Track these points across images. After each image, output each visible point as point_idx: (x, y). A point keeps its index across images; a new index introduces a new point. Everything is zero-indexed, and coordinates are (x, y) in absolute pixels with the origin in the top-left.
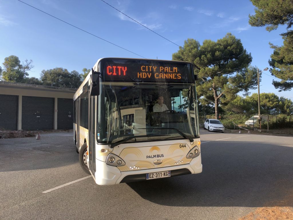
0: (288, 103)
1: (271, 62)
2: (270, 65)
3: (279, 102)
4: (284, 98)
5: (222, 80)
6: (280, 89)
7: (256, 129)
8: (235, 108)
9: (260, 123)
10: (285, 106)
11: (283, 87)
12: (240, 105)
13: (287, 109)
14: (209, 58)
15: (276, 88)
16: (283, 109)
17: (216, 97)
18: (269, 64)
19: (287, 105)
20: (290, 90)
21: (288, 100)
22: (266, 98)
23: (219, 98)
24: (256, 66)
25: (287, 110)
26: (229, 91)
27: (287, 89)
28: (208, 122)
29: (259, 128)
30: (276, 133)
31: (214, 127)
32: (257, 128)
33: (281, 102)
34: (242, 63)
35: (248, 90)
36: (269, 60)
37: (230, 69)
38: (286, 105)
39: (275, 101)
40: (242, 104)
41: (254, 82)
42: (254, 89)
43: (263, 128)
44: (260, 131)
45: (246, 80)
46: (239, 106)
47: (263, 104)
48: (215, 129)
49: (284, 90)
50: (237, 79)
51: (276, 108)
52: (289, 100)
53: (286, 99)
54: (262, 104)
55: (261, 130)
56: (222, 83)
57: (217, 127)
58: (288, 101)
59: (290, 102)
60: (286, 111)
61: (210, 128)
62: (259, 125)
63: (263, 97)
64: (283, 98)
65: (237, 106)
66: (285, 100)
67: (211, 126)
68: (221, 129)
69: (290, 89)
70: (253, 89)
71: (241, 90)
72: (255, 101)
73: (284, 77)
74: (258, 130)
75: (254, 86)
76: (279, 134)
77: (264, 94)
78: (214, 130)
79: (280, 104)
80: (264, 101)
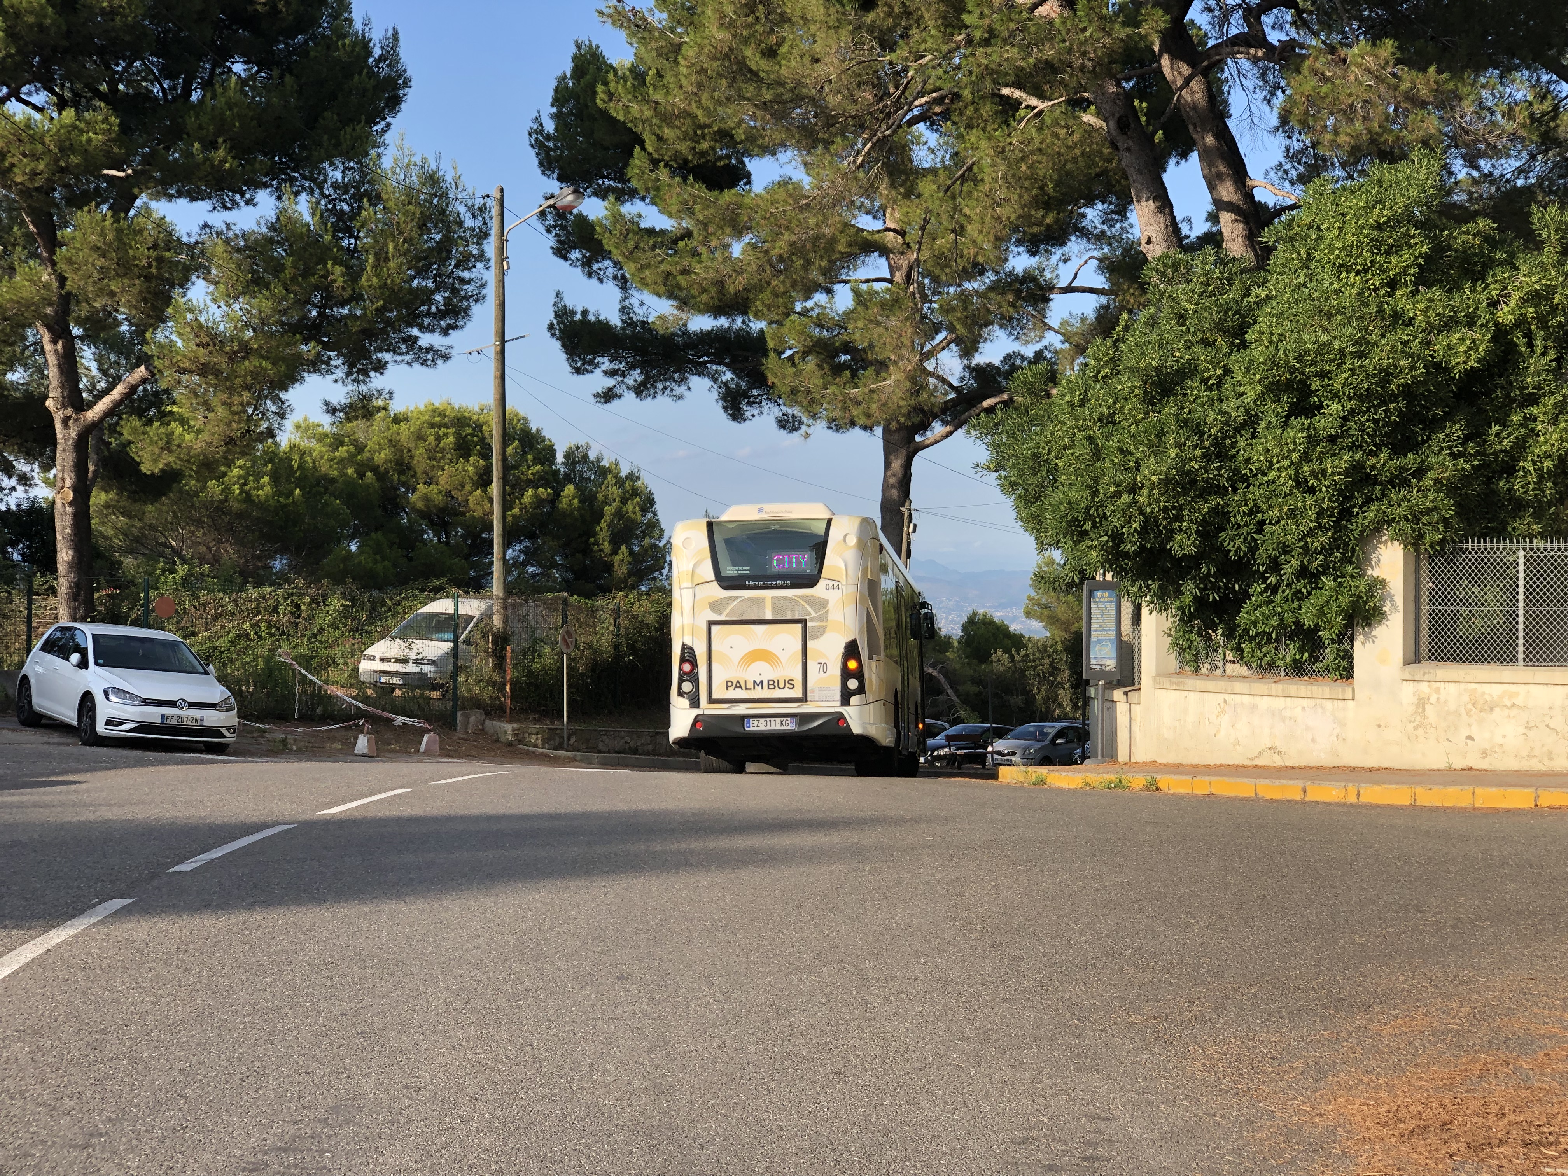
0: (624, 501)
1: (548, 137)
2: (541, 164)
3: (557, 494)
4: (592, 456)
5: (155, 247)
6: (610, 382)
7: (475, 717)
8: (199, 523)
9: (500, 665)
10: (603, 528)
11: (632, 367)
12: (247, 498)
13: (615, 552)
14: (30, 19)
15: (578, 371)
16: (586, 550)
17: (69, 411)
18: (532, 153)
19: (619, 514)
20: (680, 397)
21: (623, 474)
22: (463, 449)
23: (96, 426)
24: (438, 158)
25: (617, 558)
26: (221, 361)
27: (660, 386)
28: (75, 657)
29: (494, 711)
30: (618, 744)
31: (146, 702)
32: (476, 703)
33: (570, 489)
34: (330, 117)
35: (380, 367)
36: (537, 119)
37: (221, 152)
38: (607, 518)
39: (530, 483)
40: (265, 489)
41: (426, 296)
42: (424, 363)
43: (523, 710)
44: (507, 729)
45: (368, 280)
46: (236, 506)
47: (438, 500)
48: (154, 714)
49: (640, 390)
50: (289, 262)
51: (532, 537)
52: (633, 477)
53: (605, 463)
54: (426, 498)
55: (509, 727)
56: (148, 278)
57: (172, 704)
58: (620, 482)
59: (635, 493)
60: (609, 567)
61: (105, 709)
62: (494, 683)
63: (438, 439)
64: (585, 457)
65: (220, 508)
66: (604, 472)
67: (118, 691)
68: (211, 718)
69: (681, 389)
70: (417, 366)
71: (317, 365)
72: (375, 469)
73: (684, 284)
74: (488, 723)
75: (426, 339)
76: (635, 751)
77: (442, 414)
78: (143, 727)
79: (563, 503)
80: (445, 478)
